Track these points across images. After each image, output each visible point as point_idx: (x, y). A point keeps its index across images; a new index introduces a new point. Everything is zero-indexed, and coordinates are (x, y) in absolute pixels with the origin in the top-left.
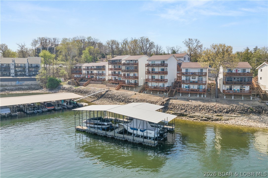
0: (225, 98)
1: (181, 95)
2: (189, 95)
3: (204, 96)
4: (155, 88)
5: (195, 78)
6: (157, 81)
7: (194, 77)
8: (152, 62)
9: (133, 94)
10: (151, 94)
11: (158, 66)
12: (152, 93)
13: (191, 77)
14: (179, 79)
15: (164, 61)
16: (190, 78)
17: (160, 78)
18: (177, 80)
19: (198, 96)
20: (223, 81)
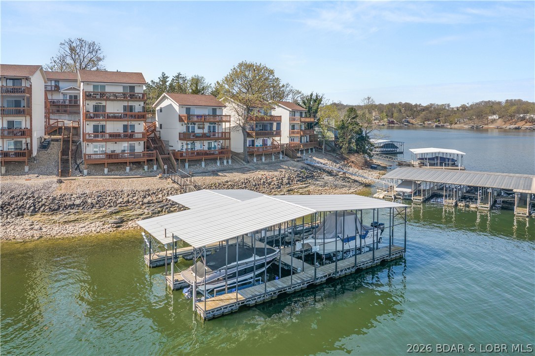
0: (255, 160)
1: (187, 165)
2: (203, 164)
3: (228, 162)
4: (109, 156)
5: (203, 128)
6: (115, 137)
7: (202, 126)
8: (94, 87)
9: (52, 183)
10: (106, 175)
11: (115, 97)
12: (108, 171)
13: (196, 127)
15: (134, 87)
16: (194, 127)
17: (121, 131)
19: (218, 164)
20: (247, 130)
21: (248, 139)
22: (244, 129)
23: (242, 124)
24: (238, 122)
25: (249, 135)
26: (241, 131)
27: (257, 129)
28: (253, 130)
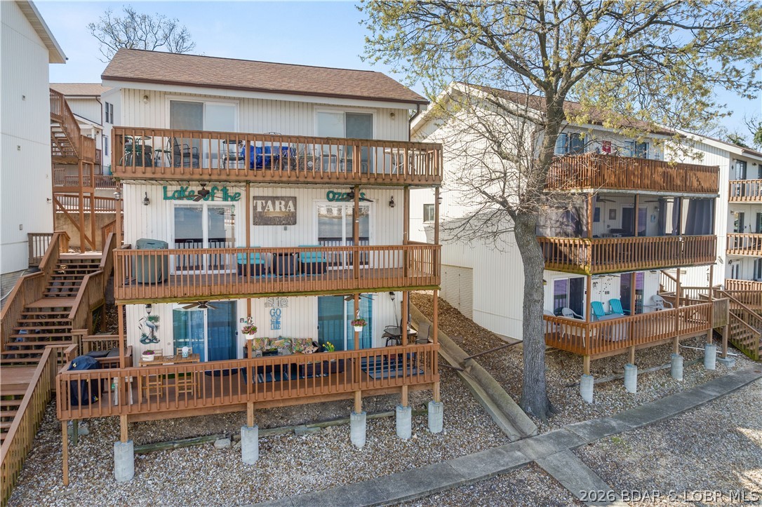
1: (123, 455)
2: (250, 442)
5: (290, 220)
14: (75, 240)
18: (55, 249)
19: (358, 432)
20: (549, 233)
21: (552, 279)
22: (525, 223)
23: (514, 201)
24: (495, 189)
25: (555, 257)
26: (511, 237)
27: (601, 228)
28: (578, 231)
